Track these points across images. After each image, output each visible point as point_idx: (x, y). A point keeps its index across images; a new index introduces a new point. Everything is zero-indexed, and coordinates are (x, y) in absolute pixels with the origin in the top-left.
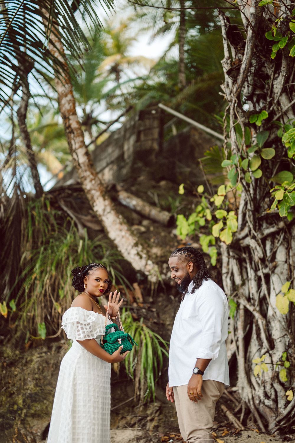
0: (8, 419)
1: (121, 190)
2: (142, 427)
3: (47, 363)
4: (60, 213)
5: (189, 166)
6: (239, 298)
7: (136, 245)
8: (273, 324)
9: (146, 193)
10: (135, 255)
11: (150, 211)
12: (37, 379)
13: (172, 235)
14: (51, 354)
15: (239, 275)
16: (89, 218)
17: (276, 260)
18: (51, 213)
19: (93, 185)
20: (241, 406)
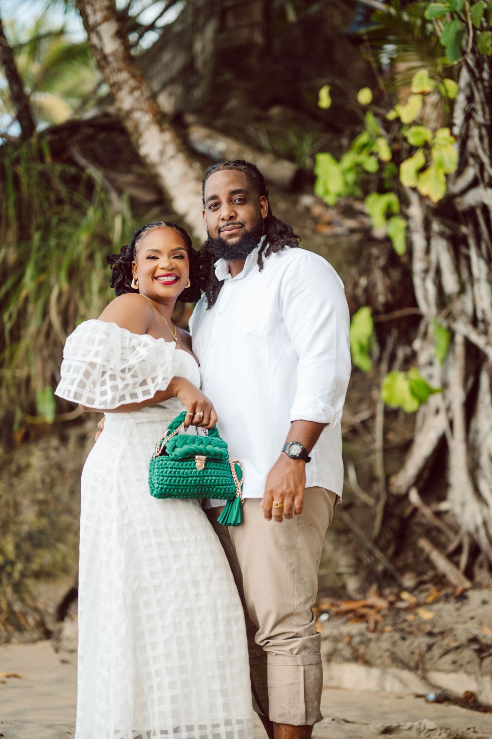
1: (194, 124)
3: (60, 468)
4: (73, 170)
6: (455, 320)
9: (243, 130)
11: (255, 159)
12: (40, 502)
13: (299, 209)
14: (67, 451)
15: (454, 273)
16: (131, 178)
18: (53, 170)
19: (137, 100)
20: (461, 540)
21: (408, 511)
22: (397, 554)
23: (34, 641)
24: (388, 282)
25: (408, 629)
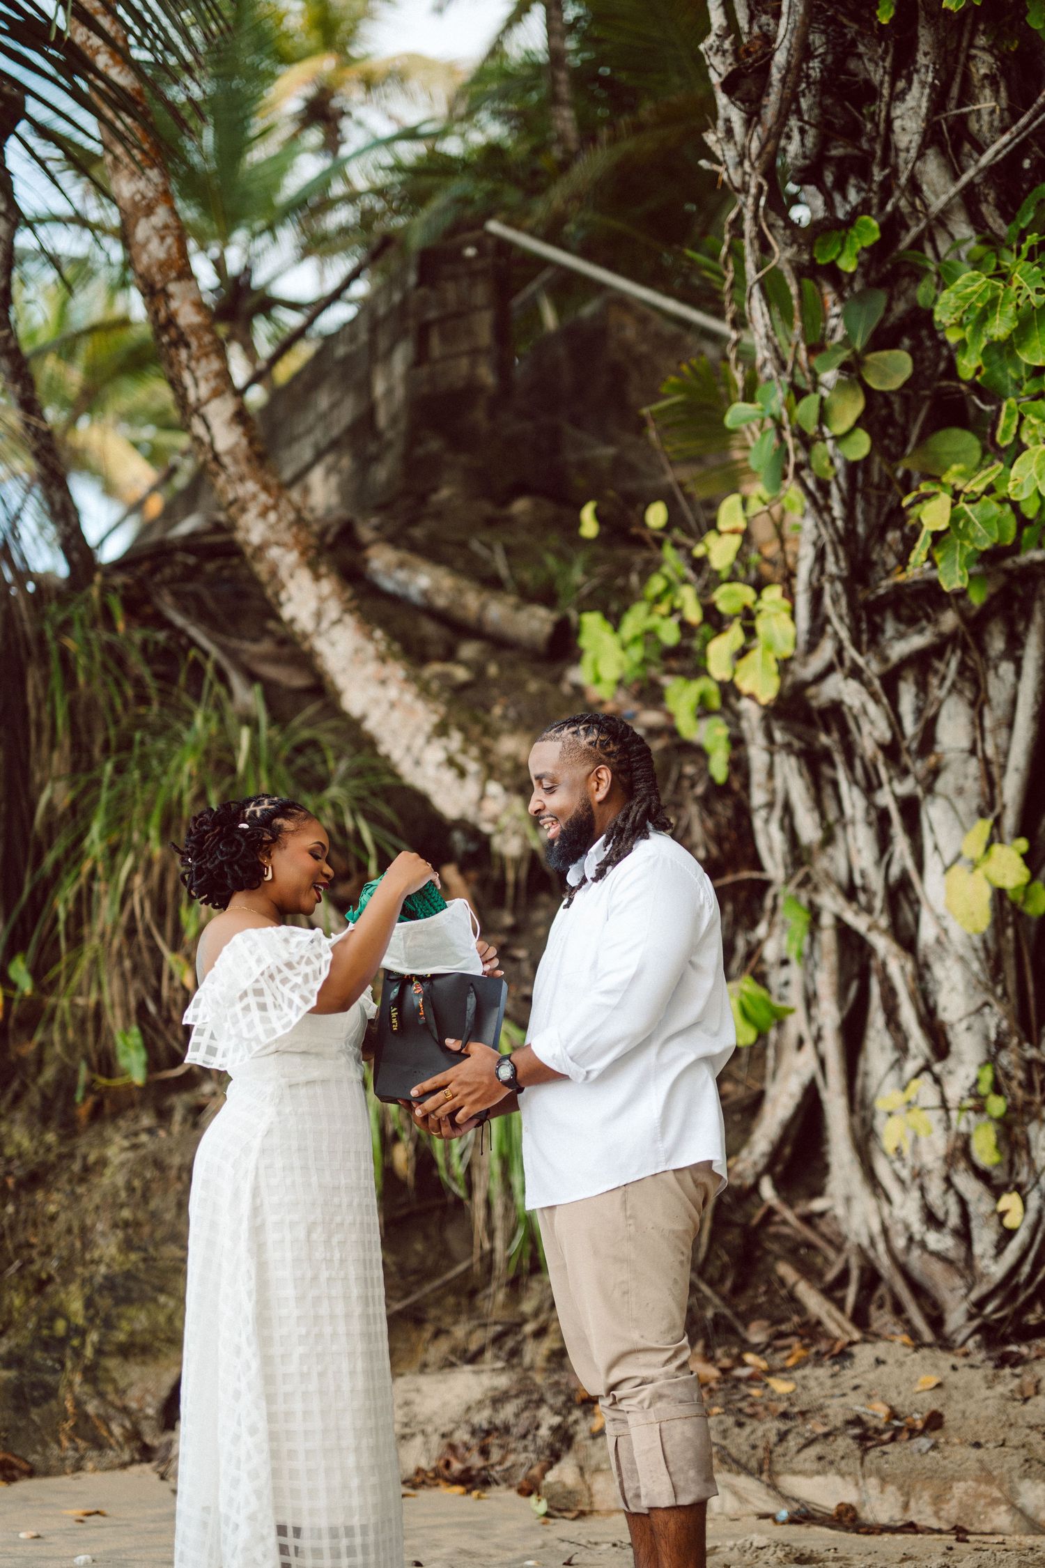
0: (37, 1368)
1: (374, 542)
2: (508, 1361)
3: (159, 1164)
4: (161, 636)
5: (609, 441)
6: (816, 889)
7: (441, 730)
8: (938, 971)
9: (463, 545)
10: (439, 765)
11: (483, 607)
12: (127, 1224)
13: (566, 689)
14: (169, 1133)
15: (812, 810)
16: (266, 646)
17: (938, 749)
18: (129, 638)
19: (271, 527)
20: (847, 1262)
21: (759, 1214)
22: (738, 1290)
23: (124, 1466)
24: (710, 824)
25: (749, 1410)
